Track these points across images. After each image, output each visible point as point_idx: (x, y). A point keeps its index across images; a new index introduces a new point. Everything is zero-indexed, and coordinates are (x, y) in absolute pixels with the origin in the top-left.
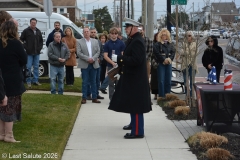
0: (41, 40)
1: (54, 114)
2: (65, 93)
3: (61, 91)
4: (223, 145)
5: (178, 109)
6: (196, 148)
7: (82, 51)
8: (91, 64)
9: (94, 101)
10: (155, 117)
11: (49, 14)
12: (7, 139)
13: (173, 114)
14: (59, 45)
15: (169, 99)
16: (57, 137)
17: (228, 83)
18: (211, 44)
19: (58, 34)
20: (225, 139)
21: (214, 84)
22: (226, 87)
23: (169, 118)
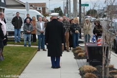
0: (22, 22)
7: (38, 27)
8: (42, 33)
11: (28, 10)
14: (28, 25)
15: (77, 49)
19: (28, 20)
20: (95, 69)
21: (94, 43)
22: (98, 44)
23: (75, 58)
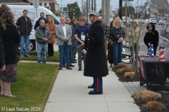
1: (39, 77)
2: (47, 63)
3: (44, 61)
4: (158, 99)
5: (127, 74)
6: (139, 102)
7: (59, 33)
8: (66, 42)
9: (68, 68)
10: (110, 80)
11: (36, 7)
12: (6, 94)
13: (123, 77)
14: (43, 29)
15: (121, 67)
16: (41, 93)
17: (162, 56)
18: (151, 28)
19: (43, 21)
20: (159, 95)
21: (152, 57)
22: (160, 59)
23: (120, 80)
